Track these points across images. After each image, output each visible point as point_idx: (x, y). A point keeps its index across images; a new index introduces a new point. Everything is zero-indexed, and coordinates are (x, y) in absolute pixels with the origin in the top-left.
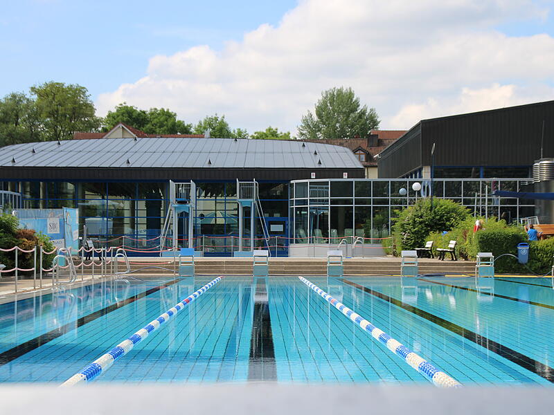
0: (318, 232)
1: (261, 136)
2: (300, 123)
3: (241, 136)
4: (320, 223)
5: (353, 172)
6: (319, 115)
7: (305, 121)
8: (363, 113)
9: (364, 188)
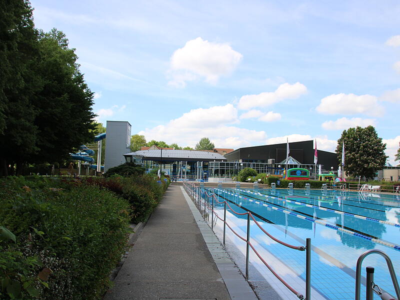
0: (216, 175)
1: (186, 149)
2: (195, 146)
3: (181, 149)
4: (216, 172)
5: (224, 160)
6: (200, 144)
7: (197, 145)
8: (211, 144)
9: (227, 164)
